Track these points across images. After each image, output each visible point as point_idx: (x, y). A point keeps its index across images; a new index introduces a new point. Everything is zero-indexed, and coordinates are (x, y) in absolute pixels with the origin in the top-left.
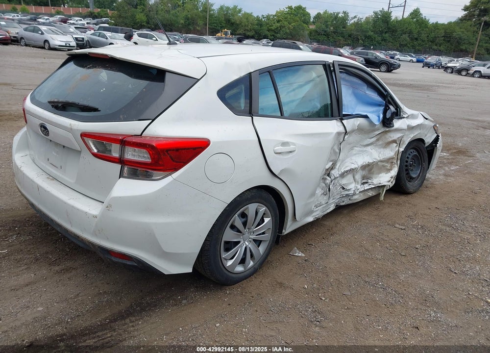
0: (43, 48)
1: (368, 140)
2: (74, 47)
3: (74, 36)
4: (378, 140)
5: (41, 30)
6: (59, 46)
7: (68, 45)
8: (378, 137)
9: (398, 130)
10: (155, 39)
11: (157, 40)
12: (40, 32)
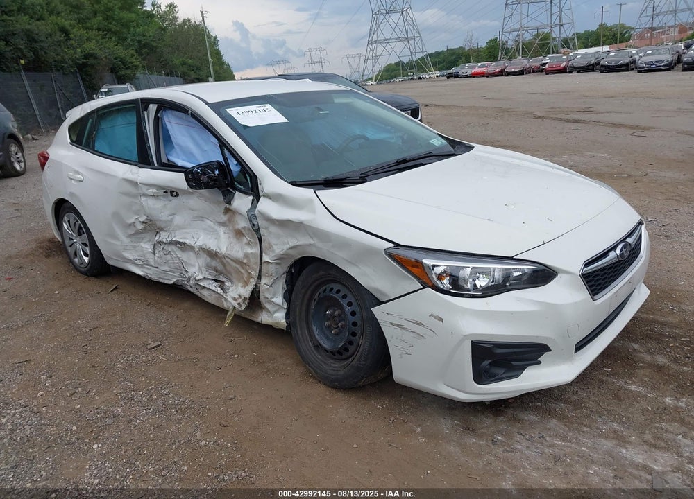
1: (220, 215)
9: (238, 213)
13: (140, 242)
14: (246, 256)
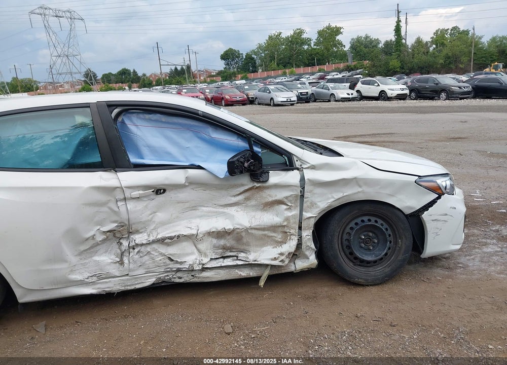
0: (270, 105)
1: (230, 198)
2: (295, 101)
3: (299, 91)
4: (247, 199)
5: (268, 89)
6: (281, 102)
7: (289, 100)
8: (247, 194)
9: (277, 186)
10: (377, 84)
11: (378, 85)
12: (268, 92)
13: (91, 257)
14: (287, 219)
